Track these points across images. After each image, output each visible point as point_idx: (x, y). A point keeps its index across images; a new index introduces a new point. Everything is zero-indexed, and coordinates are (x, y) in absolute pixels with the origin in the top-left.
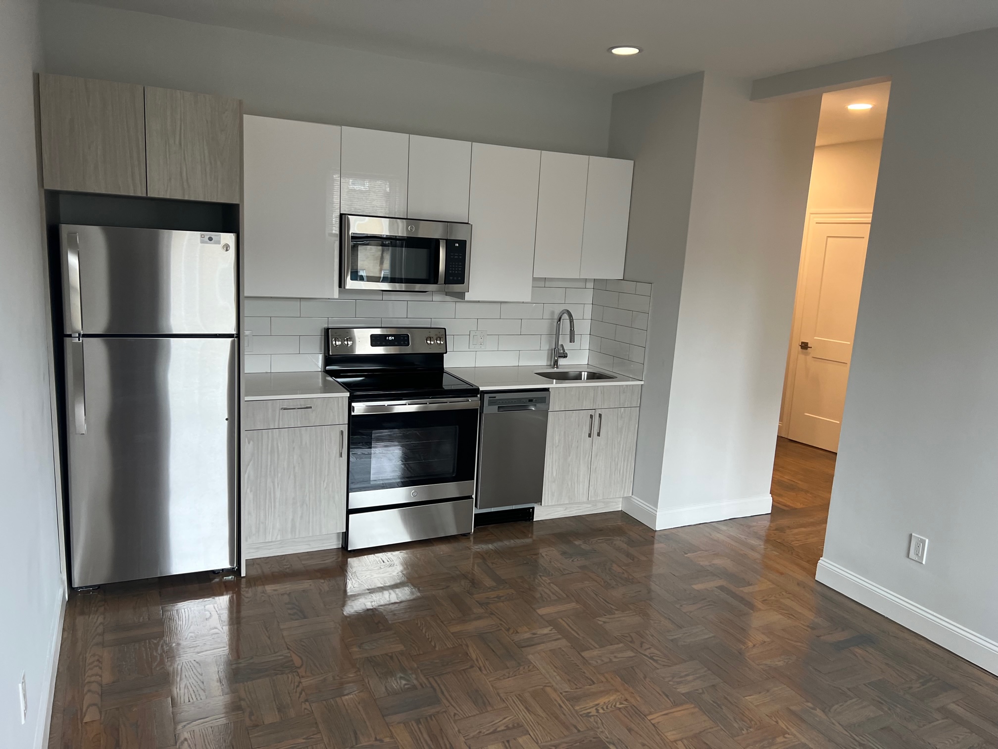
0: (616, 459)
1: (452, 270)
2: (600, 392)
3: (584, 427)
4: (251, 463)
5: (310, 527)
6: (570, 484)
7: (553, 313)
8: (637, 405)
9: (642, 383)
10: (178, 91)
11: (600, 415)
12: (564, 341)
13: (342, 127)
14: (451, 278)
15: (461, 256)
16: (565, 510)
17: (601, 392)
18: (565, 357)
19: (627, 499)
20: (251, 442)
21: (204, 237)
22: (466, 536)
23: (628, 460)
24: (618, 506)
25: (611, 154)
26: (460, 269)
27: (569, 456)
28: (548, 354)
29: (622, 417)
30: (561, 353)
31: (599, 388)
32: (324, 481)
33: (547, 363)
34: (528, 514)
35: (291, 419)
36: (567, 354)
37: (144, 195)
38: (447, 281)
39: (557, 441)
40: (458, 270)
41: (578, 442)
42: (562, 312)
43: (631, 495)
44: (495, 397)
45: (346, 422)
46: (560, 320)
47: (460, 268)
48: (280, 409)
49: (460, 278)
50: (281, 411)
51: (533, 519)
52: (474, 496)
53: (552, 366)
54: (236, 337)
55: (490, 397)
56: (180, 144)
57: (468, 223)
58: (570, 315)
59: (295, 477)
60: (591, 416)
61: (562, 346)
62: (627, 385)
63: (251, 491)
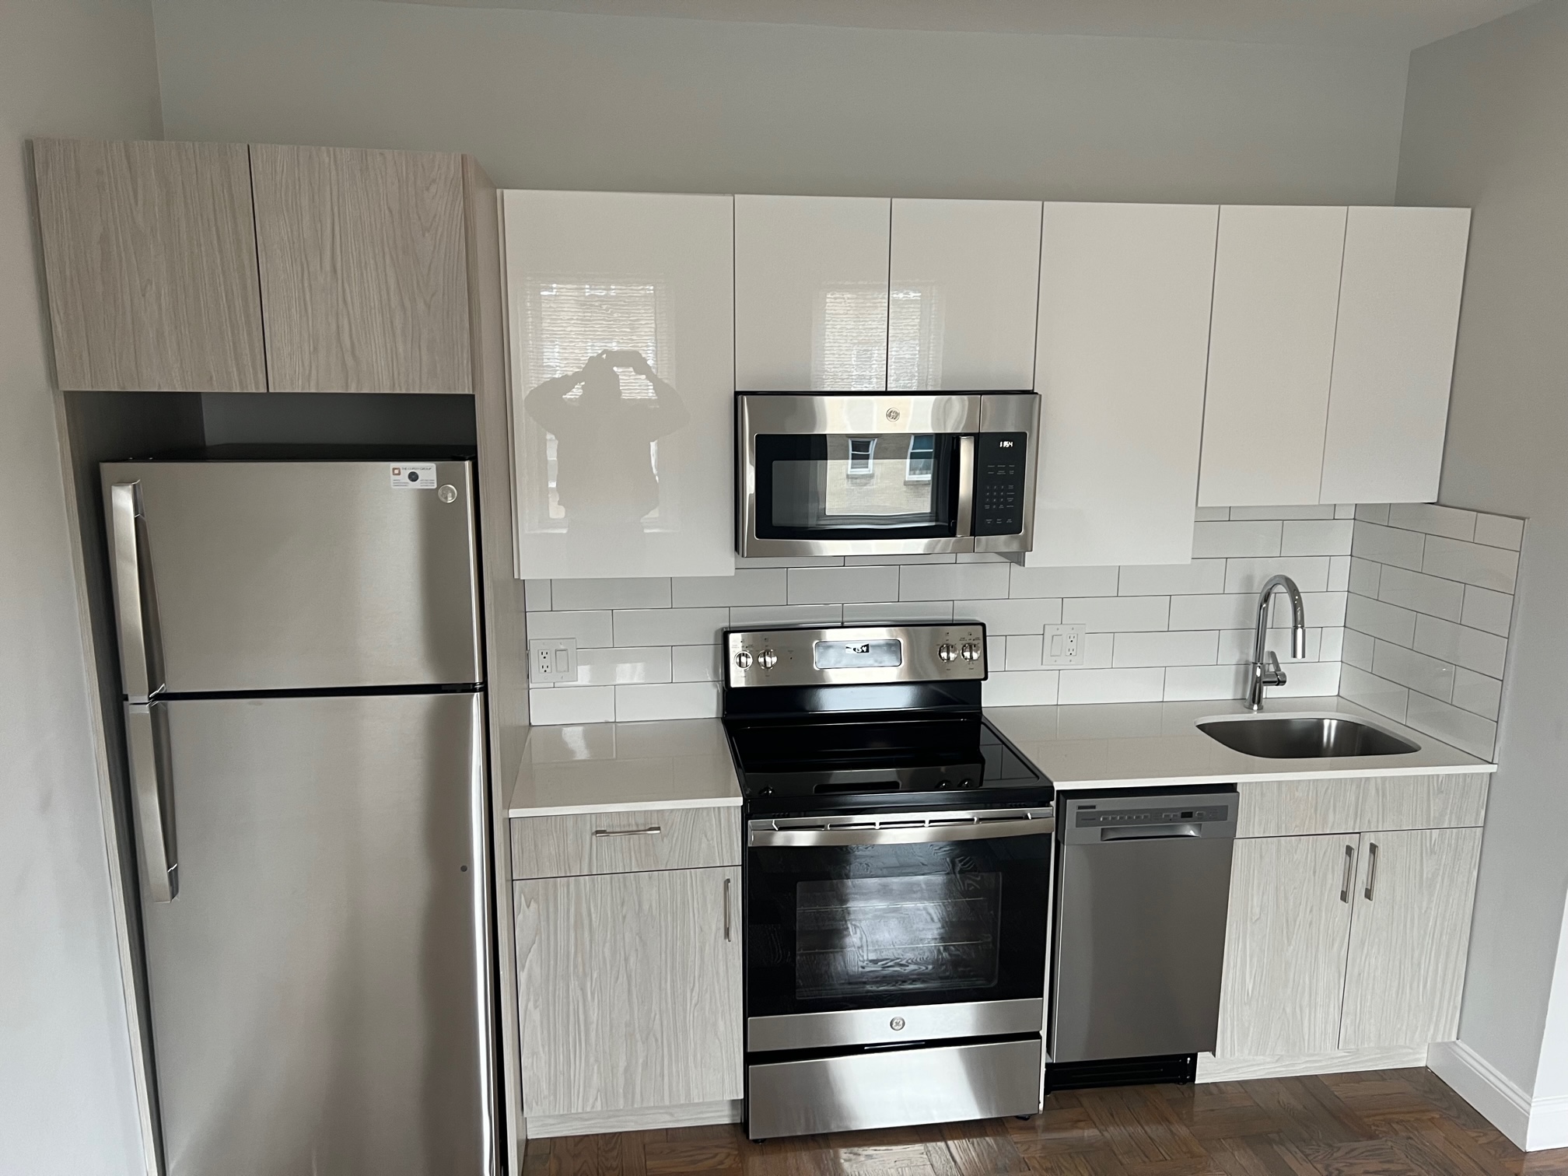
0: (1416, 954)
1: (991, 504)
2: (1373, 791)
3: (1330, 876)
4: (535, 946)
5: (666, 1087)
6: (1289, 1010)
7: (1249, 580)
8: (1476, 822)
9: (1493, 768)
10: (323, 148)
11: (1373, 848)
12: (1277, 643)
13: (736, 195)
14: (989, 521)
15: (1012, 469)
16: (1277, 1061)
17: (1377, 790)
18: (1281, 682)
19: (1446, 1048)
20: (533, 905)
21: (399, 474)
22: (1024, 1121)
23: (1448, 954)
24: (1417, 1056)
25: (1406, 197)
26: (1010, 500)
27: (1289, 944)
28: (1237, 673)
29: (1433, 852)
30: (1270, 676)
31: (1373, 782)
32: (692, 990)
33: (1235, 694)
34: (1181, 1069)
35: (615, 854)
36: (1284, 675)
37: (263, 390)
38: (977, 529)
39: (1257, 910)
40: (1006, 503)
41: (1311, 911)
42: (1270, 580)
43: (1454, 1038)
44: (1094, 807)
45: (738, 860)
46: (1266, 599)
47: (1010, 496)
48: (592, 834)
49: (1009, 521)
50: (594, 837)
51: (1193, 1078)
52: (1044, 1033)
53: (1247, 704)
54: (480, 690)
55: (1080, 808)
56: (335, 271)
57: (1031, 392)
58: (1293, 591)
59: (629, 978)
60: (1349, 850)
61: (1273, 655)
62: (1449, 776)
63: (536, 1007)
